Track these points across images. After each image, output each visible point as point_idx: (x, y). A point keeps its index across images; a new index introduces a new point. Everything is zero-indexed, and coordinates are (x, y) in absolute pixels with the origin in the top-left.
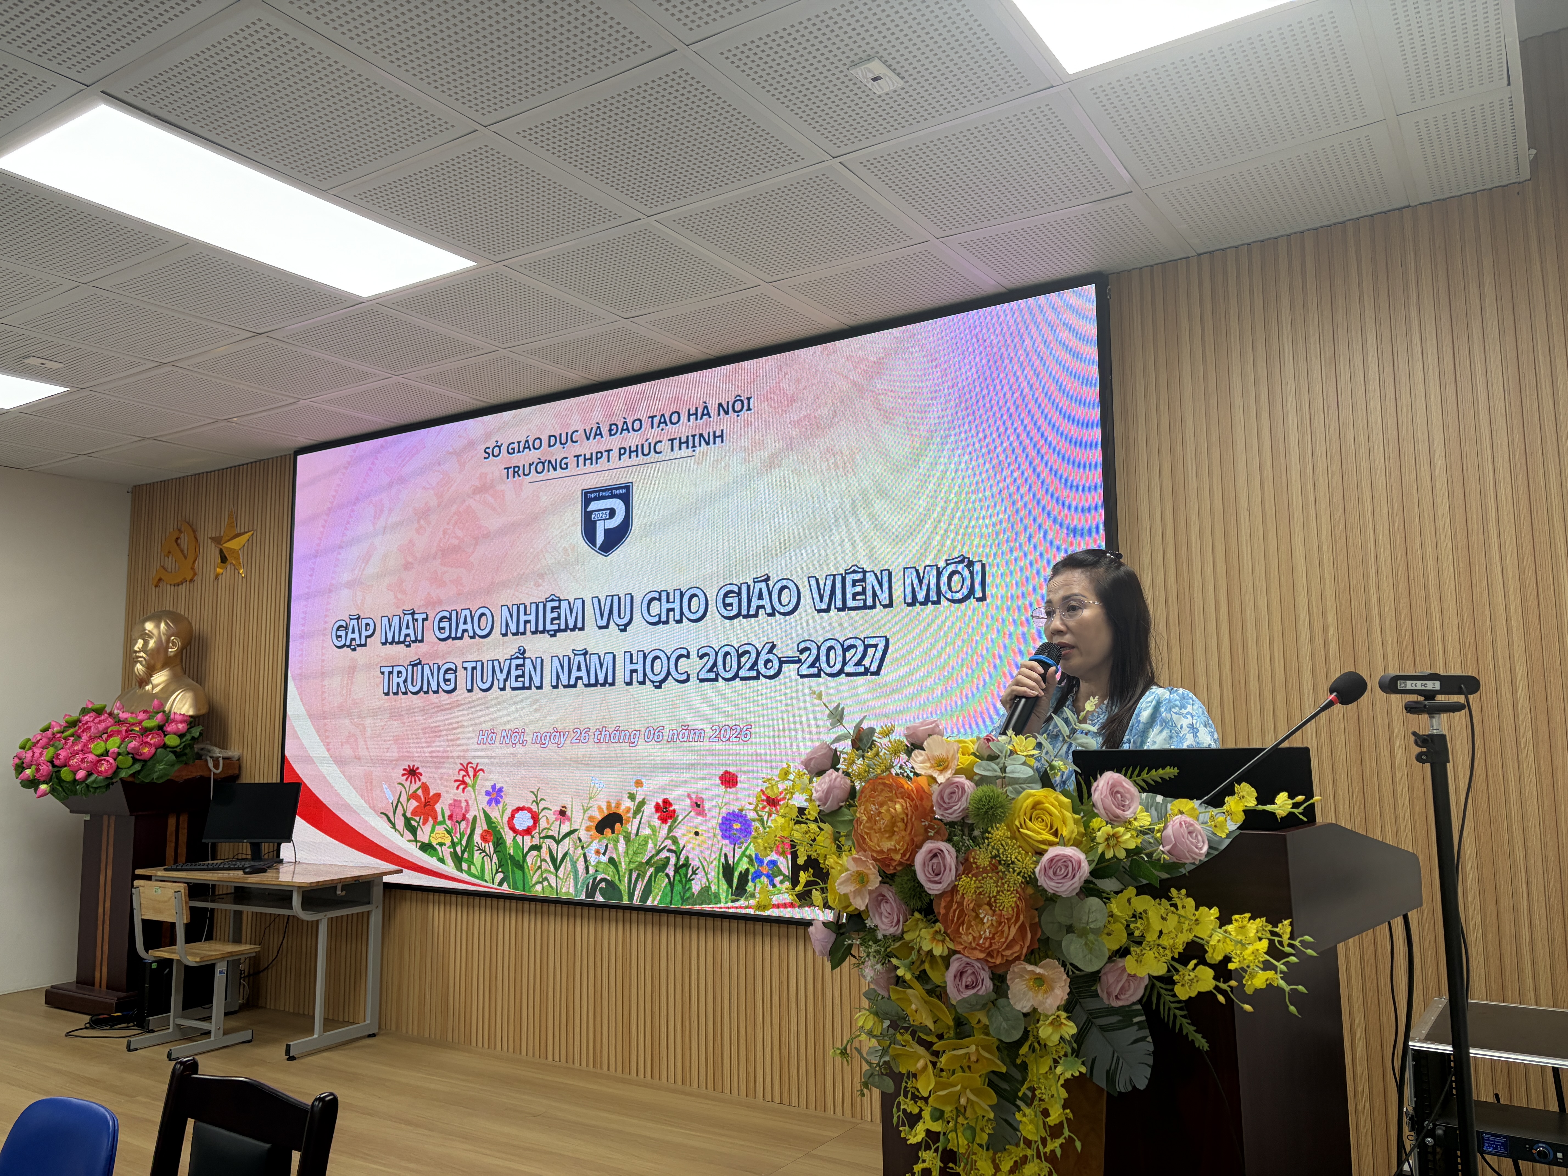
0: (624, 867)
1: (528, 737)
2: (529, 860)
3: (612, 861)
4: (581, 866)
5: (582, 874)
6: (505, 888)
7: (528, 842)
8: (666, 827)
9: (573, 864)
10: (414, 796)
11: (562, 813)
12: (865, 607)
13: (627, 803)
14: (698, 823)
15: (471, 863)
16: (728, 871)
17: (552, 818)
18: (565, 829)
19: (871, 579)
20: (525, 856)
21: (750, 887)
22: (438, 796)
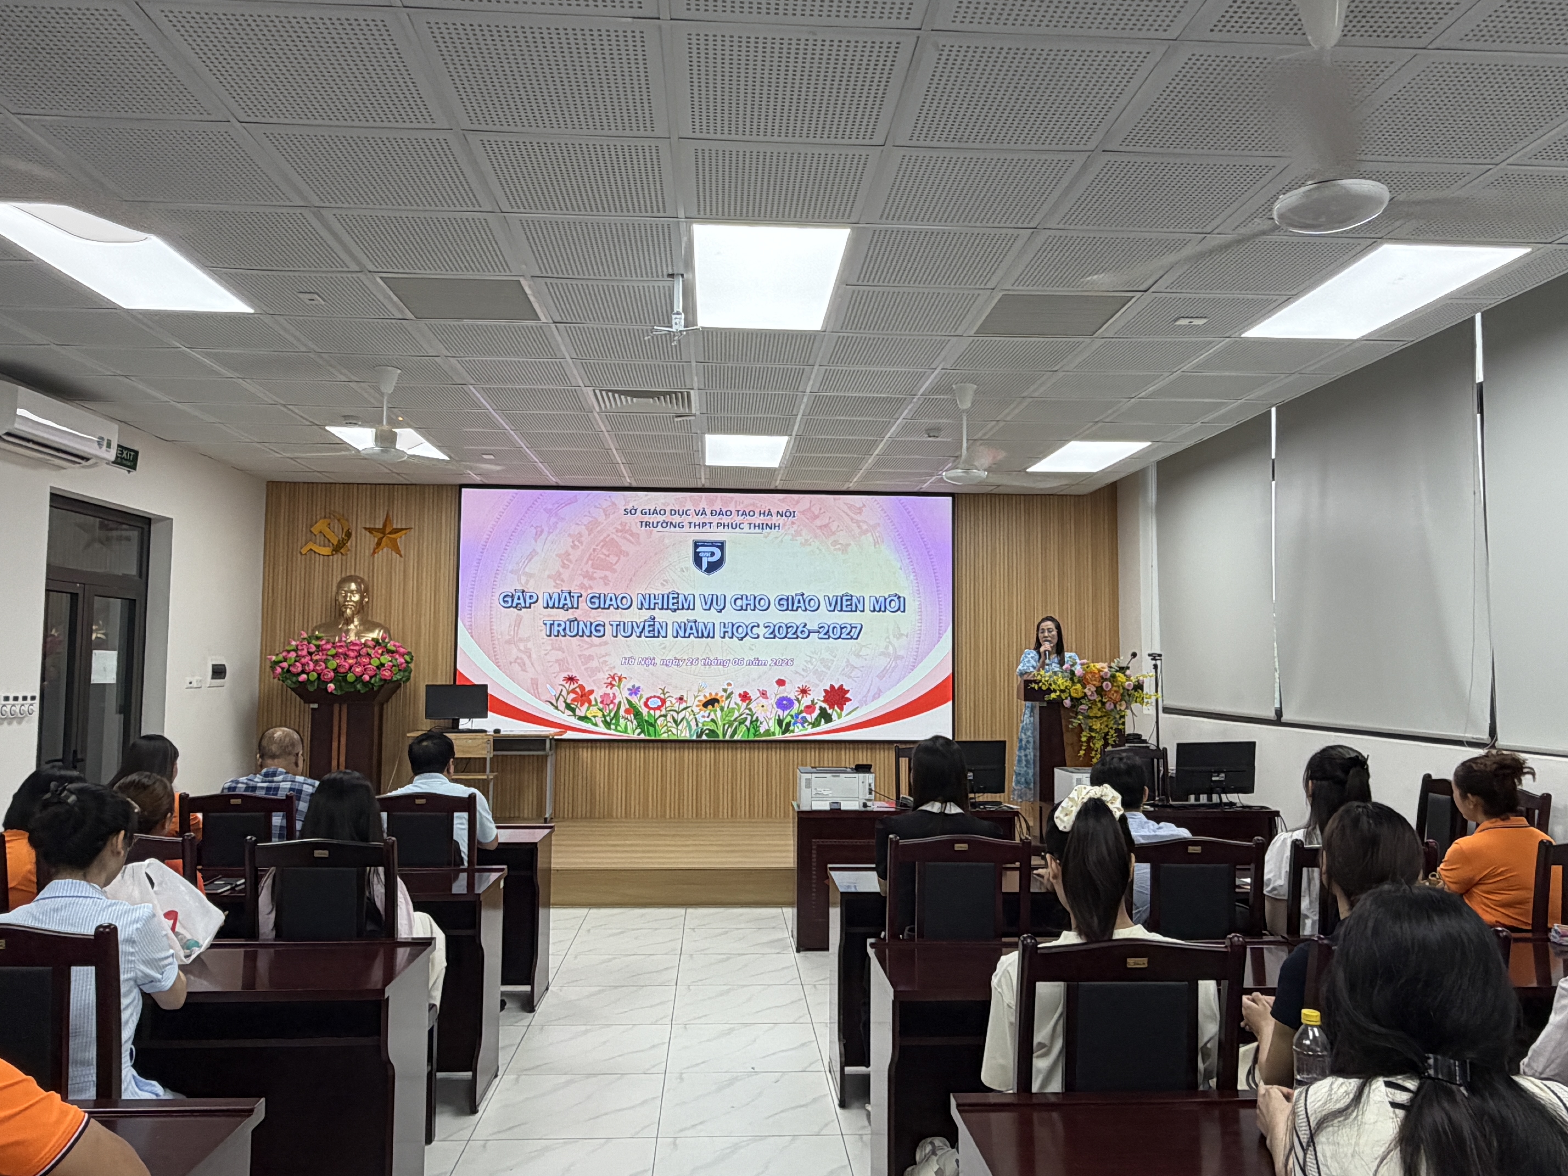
0: (720, 723)
1: (657, 661)
2: (659, 722)
3: (713, 720)
4: (693, 723)
5: (694, 727)
6: (642, 736)
7: (658, 713)
8: (745, 704)
9: (688, 723)
10: (573, 691)
11: (681, 699)
12: (851, 611)
13: (722, 693)
14: (763, 701)
15: (617, 725)
16: (780, 722)
17: (674, 701)
18: (683, 706)
19: (854, 599)
20: (656, 721)
21: (791, 728)
22: (592, 692)
